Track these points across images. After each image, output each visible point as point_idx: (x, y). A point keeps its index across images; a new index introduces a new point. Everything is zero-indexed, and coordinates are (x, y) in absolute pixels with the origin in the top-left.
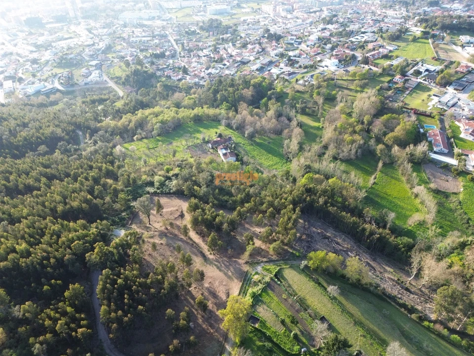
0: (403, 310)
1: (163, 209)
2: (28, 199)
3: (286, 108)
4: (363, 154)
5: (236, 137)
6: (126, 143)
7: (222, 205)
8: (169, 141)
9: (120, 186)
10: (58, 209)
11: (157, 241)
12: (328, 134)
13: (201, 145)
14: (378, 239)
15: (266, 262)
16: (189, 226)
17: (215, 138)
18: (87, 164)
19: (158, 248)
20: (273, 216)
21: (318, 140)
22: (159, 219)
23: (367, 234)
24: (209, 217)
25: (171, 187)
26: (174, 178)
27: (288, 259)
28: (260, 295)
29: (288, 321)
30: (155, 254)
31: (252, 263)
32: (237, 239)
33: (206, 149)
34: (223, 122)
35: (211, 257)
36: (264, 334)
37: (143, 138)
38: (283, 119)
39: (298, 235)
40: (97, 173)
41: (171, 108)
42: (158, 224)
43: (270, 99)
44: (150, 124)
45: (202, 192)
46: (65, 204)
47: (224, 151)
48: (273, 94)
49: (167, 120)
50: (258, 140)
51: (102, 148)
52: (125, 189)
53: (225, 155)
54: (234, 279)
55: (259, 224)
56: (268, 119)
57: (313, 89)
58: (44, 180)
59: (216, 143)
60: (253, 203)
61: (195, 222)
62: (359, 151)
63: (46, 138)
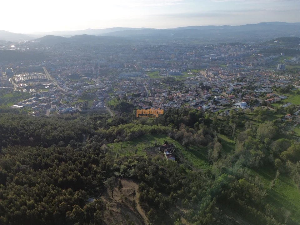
1: (122, 188)
2: (44, 172)
3: (210, 129)
4: (264, 164)
5: (176, 145)
6: (109, 143)
8: (134, 144)
9: (99, 169)
10: (59, 180)
11: (115, 210)
12: (239, 148)
13: (154, 148)
16: (137, 202)
17: (163, 144)
18: (84, 154)
19: (114, 215)
20: (196, 202)
21: (232, 151)
22: (119, 194)
24: (151, 197)
25: (130, 173)
26: (133, 167)
30: (112, 219)
32: (170, 216)
33: (156, 151)
34: (169, 134)
37: (119, 141)
38: (209, 136)
39: (214, 219)
40: (87, 160)
41: (139, 125)
42: (117, 198)
43: (200, 122)
44: (125, 133)
45: (149, 178)
46: (64, 177)
47: (168, 153)
48: (202, 120)
49: (135, 131)
50: (191, 148)
51: (95, 145)
52: (102, 172)
53: (168, 155)
55: (186, 207)
56: (198, 135)
57: (229, 119)
58: (56, 161)
59: (163, 147)
60: (183, 190)
61: (142, 199)
62: (262, 162)
63: (65, 137)
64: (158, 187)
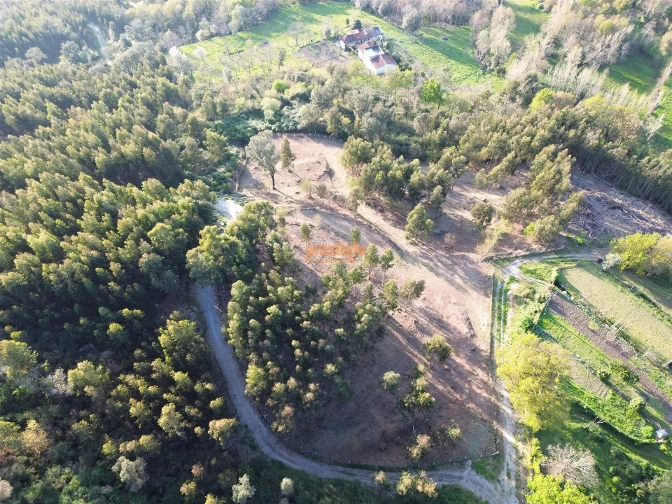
1: (293, 160)
2: (29, 141)
4: (629, 54)
5: (387, 31)
6: (183, 45)
8: (261, 39)
9: (198, 115)
10: (96, 159)
13: (324, 44)
15: (525, 257)
17: (348, 31)
18: (125, 79)
22: (290, 179)
25: (296, 119)
26: (294, 102)
27: (565, 251)
28: (541, 323)
29: (617, 378)
30: (305, 246)
31: (498, 260)
32: (445, 214)
33: (334, 52)
35: (411, 249)
37: (212, 36)
40: (150, 94)
42: (289, 188)
44: (221, 8)
46: (108, 149)
47: (373, 53)
50: (425, 36)
51: (145, 52)
52: (211, 124)
53: (375, 60)
54: (470, 291)
58: (50, 106)
59: (351, 38)
62: (625, 46)
63: (36, 35)
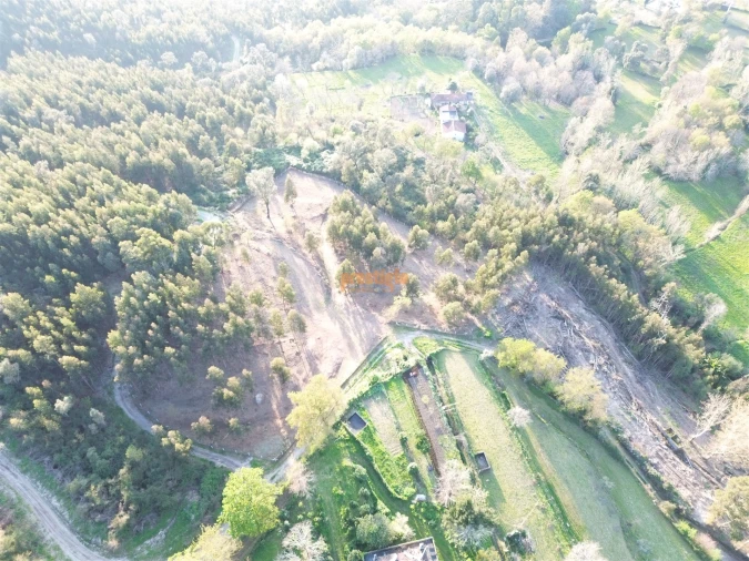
0: (648, 487)
1: (296, 197)
3: (599, 54)
4: (719, 176)
5: (482, 95)
6: (296, 72)
7: (399, 216)
8: (365, 82)
10: (128, 159)
12: (665, 121)
13: (415, 98)
14: (661, 348)
15: (426, 331)
17: (443, 90)
20: (474, 255)
21: (637, 129)
23: (644, 330)
25: (327, 163)
27: (466, 338)
28: (386, 385)
29: (413, 443)
31: (399, 327)
33: (419, 107)
34: (470, 63)
36: (361, 450)
37: (326, 69)
38: (588, 76)
40: (221, 115)
41: (391, 22)
43: (576, 29)
44: (344, 46)
46: (142, 153)
47: (448, 118)
48: (586, 20)
49: (373, 42)
50: (523, 111)
53: (447, 124)
56: (554, 72)
57: (671, 23)
58: (136, 108)
59: (442, 98)
60: (449, 223)
61: (334, 234)
62: (713, 167)
63: (180, 40)
64: (389, 207)
